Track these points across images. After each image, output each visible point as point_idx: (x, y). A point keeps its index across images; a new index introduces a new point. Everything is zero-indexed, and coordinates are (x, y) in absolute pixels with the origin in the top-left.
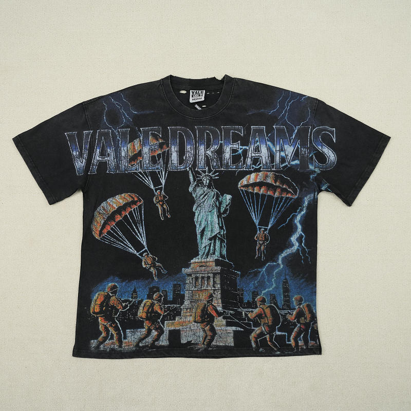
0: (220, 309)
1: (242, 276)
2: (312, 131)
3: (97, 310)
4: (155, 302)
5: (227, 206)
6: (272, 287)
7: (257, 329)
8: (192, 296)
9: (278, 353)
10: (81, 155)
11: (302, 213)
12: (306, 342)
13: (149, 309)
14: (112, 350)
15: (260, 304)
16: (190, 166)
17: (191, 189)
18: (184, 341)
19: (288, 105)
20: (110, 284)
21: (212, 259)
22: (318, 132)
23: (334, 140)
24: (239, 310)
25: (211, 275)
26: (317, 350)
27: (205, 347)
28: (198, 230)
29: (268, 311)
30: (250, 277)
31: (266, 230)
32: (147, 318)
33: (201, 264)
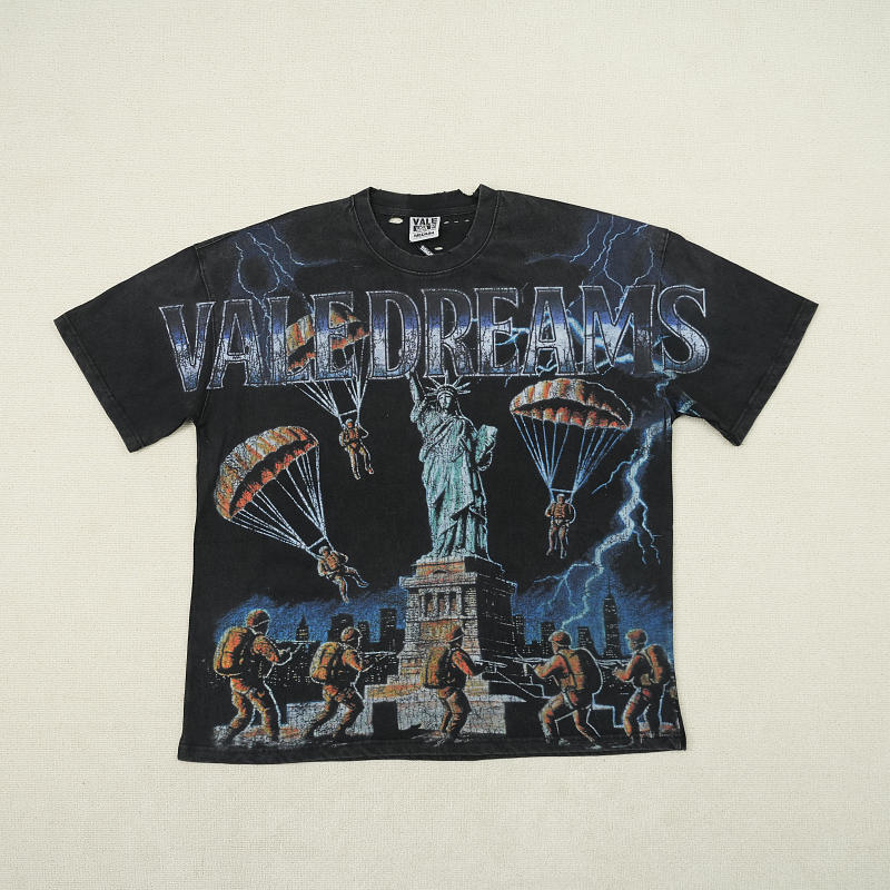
0: (476, 658)
1: (521, 591)
2: (657, 295)
3: (227, 663)
4: (345, 646)
5: (488, 449)
6: (582, 611)
7: (552, 699)
8: (420, 634)
9: (598, 747)
10: (192, 351)
11: (642, 460)
12: (654, 725)
13: (332, 661)
14: (259, 745)
15: (559, 648)
16: (412, 370)
17: (414, 416)
18: (404, 725)
19: (607, 244)
20: (253, 612)
21: (458, 558)
22: (671, 296)
23: (704, 312)
24: (516, 660)
25: (458, 590)
26: (677, 741)
27: (448, 736)
28: (431, 500)
29: (575, 662)
30: (536, 592)
31: (568, 496)
32: (329, 680)
33: (436, 568)
